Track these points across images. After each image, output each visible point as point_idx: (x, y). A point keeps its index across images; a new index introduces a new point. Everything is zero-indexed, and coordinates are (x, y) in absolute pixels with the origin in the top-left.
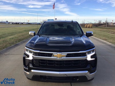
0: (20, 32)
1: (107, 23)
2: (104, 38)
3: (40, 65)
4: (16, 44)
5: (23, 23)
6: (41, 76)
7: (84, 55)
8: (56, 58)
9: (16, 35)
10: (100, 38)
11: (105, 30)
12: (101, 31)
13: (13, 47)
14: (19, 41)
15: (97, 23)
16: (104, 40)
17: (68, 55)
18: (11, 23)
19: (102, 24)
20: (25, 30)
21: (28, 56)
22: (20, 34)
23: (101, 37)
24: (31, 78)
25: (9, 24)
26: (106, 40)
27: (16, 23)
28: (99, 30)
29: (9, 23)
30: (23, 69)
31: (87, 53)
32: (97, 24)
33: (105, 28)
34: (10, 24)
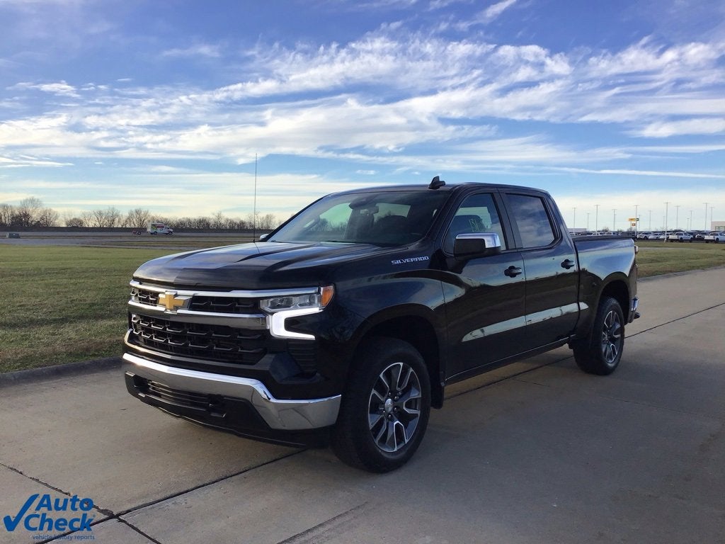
17: (196, 304)
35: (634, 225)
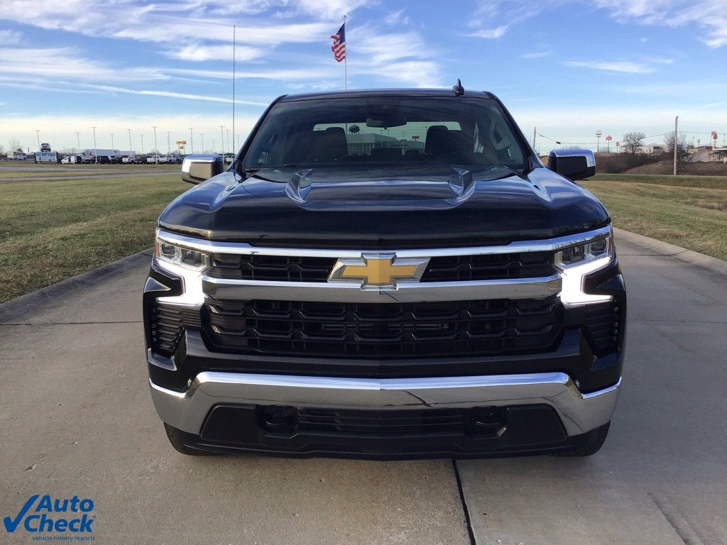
0: (125, 206)
1: (680, 147)
2: (663, 229)
3: (252, 342)
4: (104, 266)
5: (149, 156)
6: (259, 408)
7: (543, 265)
8: (357, 286)
9: (99, 220)
10: (641, 231)
11: (669, 188)
12: (642, 194)
13: (82, 282)
14: (121, 254)
15: (615, 150)
16: (663, 237)
17: (436, 270)
18: (70, 155)
19: (644, 160)
20: (162, 194)
21: (176, 286)
22: (131, 214)
23: (645, 225)
24: (195, 430)
25: (59, 161)
26: (675, 238)
27: (104, 160)
28: (628, 190)
29: (60, 157)
30: (146, 370)
31: (558, 256)
32: (617, 156)
33: (666, 182)
34: (65, 161)
35: (182, 148)
